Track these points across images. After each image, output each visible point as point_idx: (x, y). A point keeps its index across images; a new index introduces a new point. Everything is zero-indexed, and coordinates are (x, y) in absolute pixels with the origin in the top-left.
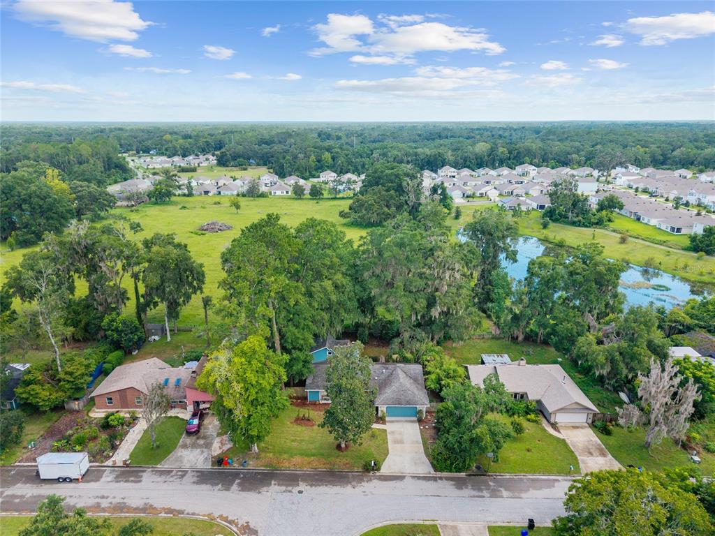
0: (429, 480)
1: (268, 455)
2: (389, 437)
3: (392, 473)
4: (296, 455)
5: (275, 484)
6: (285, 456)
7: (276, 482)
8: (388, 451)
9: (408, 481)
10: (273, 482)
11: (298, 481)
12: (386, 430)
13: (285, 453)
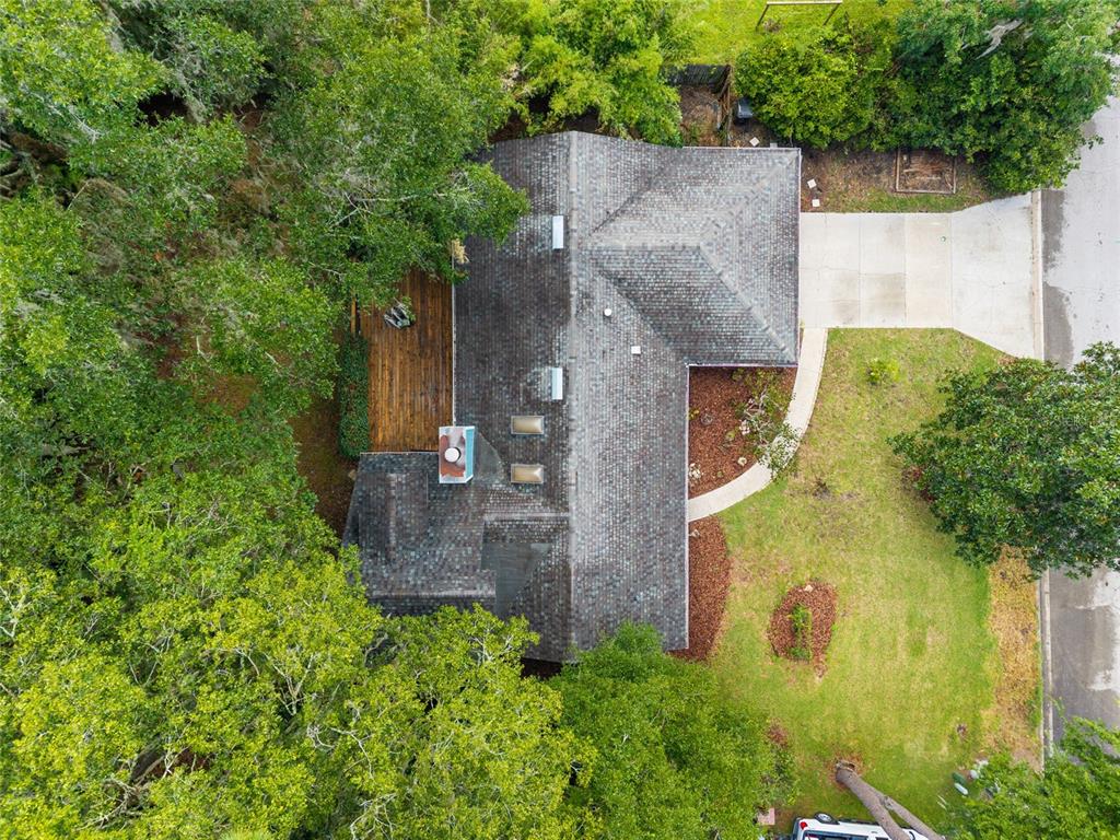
0: (1059, 216)
1: (986, 724)
2: (866, 322)
3: (1033, 324)
4: (983, 635)
5: (1108, 679)
6: (989, 667)
7: (1099, 677)
8: (942, 331)
9: (1062, 278)
10: (1099, 685)
11: (1087, 611)
12: (834, 334)
13: (978, 668)
